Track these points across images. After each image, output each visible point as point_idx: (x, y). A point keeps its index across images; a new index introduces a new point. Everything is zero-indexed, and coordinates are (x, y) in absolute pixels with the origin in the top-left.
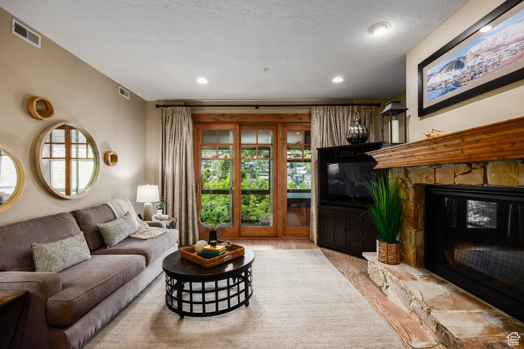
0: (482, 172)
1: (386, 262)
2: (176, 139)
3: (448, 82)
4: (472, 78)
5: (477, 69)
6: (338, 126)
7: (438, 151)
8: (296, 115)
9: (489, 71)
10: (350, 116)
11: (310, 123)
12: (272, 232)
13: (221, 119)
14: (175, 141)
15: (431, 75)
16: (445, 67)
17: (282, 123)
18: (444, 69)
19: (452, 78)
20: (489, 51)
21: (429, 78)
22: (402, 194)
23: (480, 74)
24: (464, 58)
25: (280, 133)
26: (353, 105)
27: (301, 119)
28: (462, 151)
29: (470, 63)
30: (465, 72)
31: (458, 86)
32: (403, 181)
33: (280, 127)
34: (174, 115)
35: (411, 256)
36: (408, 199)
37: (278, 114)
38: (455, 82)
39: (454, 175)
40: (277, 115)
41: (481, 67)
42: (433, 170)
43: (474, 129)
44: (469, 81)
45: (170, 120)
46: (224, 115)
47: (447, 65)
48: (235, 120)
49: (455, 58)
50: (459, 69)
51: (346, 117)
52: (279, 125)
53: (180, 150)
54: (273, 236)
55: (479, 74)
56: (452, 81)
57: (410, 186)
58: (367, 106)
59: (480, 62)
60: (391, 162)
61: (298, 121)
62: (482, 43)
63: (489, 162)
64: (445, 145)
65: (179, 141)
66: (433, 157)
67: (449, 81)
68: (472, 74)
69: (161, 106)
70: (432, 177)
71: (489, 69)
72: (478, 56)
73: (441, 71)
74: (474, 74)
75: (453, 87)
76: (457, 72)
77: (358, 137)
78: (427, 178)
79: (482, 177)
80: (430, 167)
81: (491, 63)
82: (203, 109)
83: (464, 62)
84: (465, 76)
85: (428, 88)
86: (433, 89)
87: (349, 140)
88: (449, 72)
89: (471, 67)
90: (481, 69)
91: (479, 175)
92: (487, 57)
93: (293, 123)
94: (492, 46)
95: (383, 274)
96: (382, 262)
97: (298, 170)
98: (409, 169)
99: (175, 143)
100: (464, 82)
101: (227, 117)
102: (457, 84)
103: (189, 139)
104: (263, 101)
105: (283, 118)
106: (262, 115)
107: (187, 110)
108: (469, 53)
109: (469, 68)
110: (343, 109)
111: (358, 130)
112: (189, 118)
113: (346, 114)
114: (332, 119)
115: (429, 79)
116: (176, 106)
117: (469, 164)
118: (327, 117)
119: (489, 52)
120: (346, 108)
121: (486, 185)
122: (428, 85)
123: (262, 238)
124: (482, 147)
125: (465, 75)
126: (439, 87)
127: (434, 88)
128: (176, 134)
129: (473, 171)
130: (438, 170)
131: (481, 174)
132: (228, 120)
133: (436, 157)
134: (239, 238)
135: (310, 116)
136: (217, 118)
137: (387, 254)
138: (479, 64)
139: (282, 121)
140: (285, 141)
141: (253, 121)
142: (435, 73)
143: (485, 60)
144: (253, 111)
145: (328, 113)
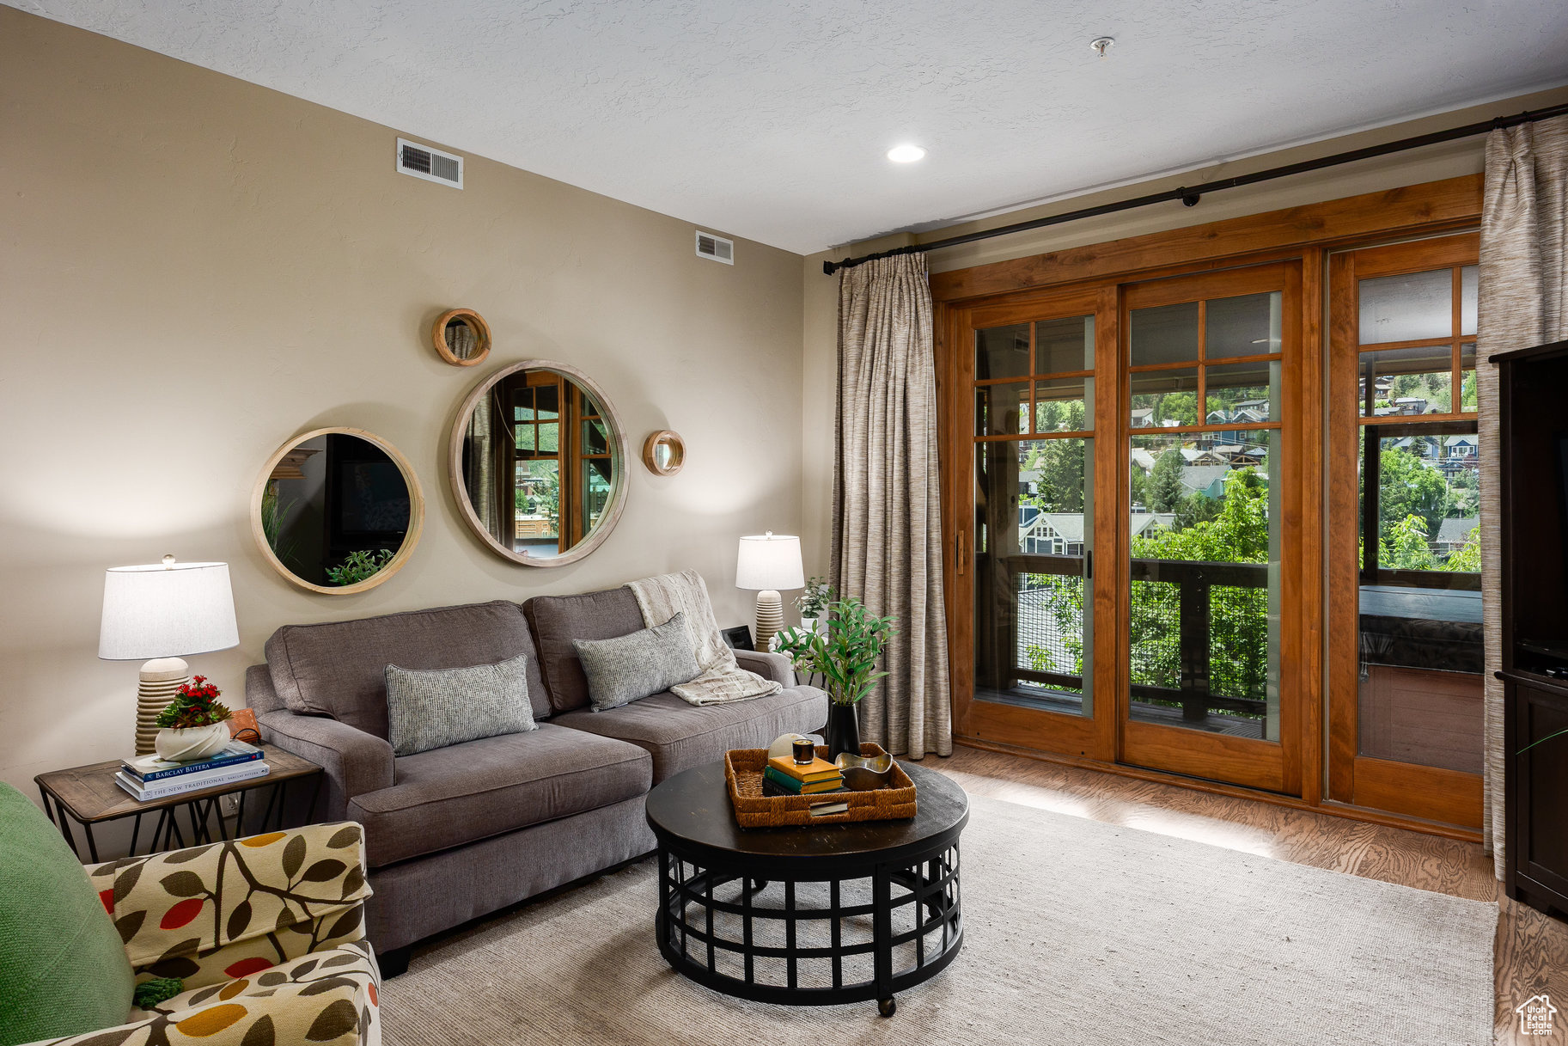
2: (875, 374)
8: (1397, 195)
12: (1271, 767)
13: (1039, 277)
14: (873, 383)
17: (1324, 248)
25: (1310, 297)
33: (1313, 267)
34: (874, 288)
37: (1298, 210)
40: (1293, 216)
45: (859, 311)
48: (1100, 269)
52: (1307, 259)
54: (1280, 788)
61: (1412, 221)
65: (884, 378)
69: (838, 265)
82: (974, 251)
93: (1383, 241)
99: (872, 387)
101: (1061, 264)
103: (918, 368)
104: (1216, 163)
105: (1319, 225)
106: (1212, 231)
107: (914, 263)
112: (919, 290)
134: (1115, 768)
136: (1025, 275)
139: (1316, 237)
140: (1345, 332)
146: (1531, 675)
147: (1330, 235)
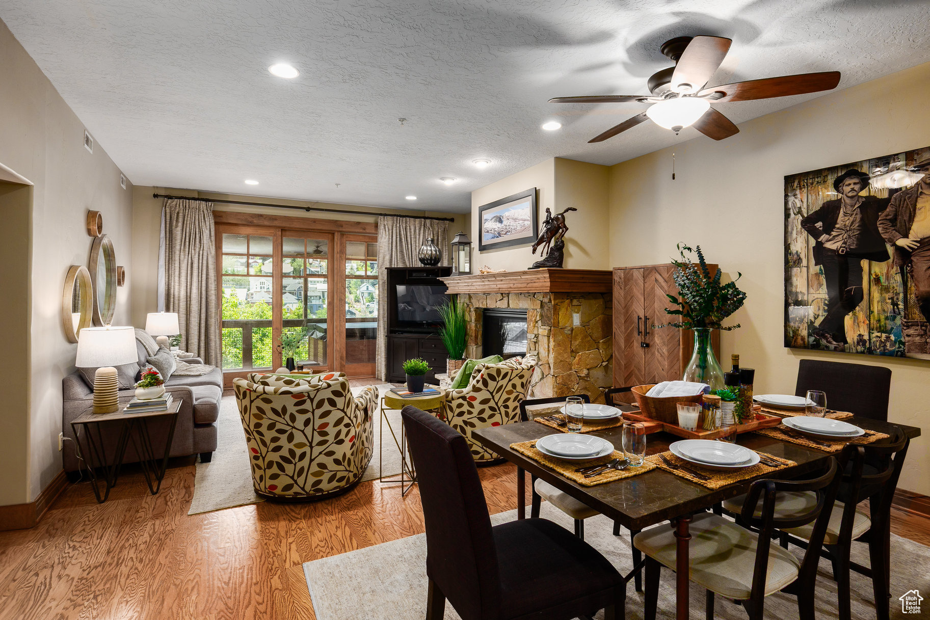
0: (507, 299)
2: (192, 247)
3: (495, 230)
4: (506, 233)
6: (409, 241)
7: (486, 284)
8: (359, 223)
9: (513, 233)
10: (422, 231)
11: (377, 234)
13: (255, 221)
14: (190, 250)
17: (340, 232)
18: (493, 219)
19: (497, 228)
21: (485, 221)
22: (467, 318)
24: (502, 217)
25: (337, 244)
26: (425, 218)
27: (364, 229)
28: (499, 286)
29: (505, 222)
30: (503, 227)
31: (499, 236)
32: (468, 305)
33: (337, 236)
34: (187, 211)
36: (471, 321)
37: (337, 221)
38: (498, 232)
39: (495, 301)
40: (335, 222)
41: (509, 228)
42: (485, 298)
44: (504, 234)
45: (181, 220)
46: (261, 216)
47: (494, 217)
48: (276, 223)
49: (498, 215)
51: (417, 231)
52: (336, 234)
53: (199, 263)
55: (509, 232)
56: (497, 230)
57: (472, 309)
58: (441, 221)
60: (458, 288)
61: (361, 231)
62: (510, 212)
63: (509, 295)
65: (197, 250)
68: (506, 230)
70: (485, 303)
71: (512, 231)
72: (508, 219)
73: (491, 219)
75: (497, 235)
76: (499, 225)
77: (431, 258)
78: (482, 303)
79: (507, 303)
80: (483, 295)
81: (514, 228)
83: (502, 219)
85: (485, 230)
86: (487, 232)
87: (422, 260)
88: (495, 223)
91: (506, 301)
92: (511, 223)
93: (354, 233)
94: (513, 217)
98: (472, 295)
99: (190, 252)
100: (502, 234)
101: (265, 219)
102: (499, 234)
104: (315, 202)
105: (341, 226)
106: (315, 221)
107: (207, 206)
108: (504, 214)
109: (505, 225)
110: (415, 221)
112: (210, 217)
113: (417, 228)
114: (402, 232)
116: (189, 199)
117: (501, 295)
118: (397, 230)
119: (513, 220)
120: (418, 220)
121: (508, 308)
122: (484, 227)
124: (505, 284)
125: (503, 229)
126: (490, 231)
128: (191, 240)
129: (504, 298)
130: (488, 297)
132: (266, 223)
135: (376, 226)
136: (250, 219)
138: (508, 225)
139: (341, 229)
141: (302, 226)
142: (489, 220)
143: (511, 225)
144: (301, 214)
145: (398, 225)
146: (394, 335)
147: (344, 230)
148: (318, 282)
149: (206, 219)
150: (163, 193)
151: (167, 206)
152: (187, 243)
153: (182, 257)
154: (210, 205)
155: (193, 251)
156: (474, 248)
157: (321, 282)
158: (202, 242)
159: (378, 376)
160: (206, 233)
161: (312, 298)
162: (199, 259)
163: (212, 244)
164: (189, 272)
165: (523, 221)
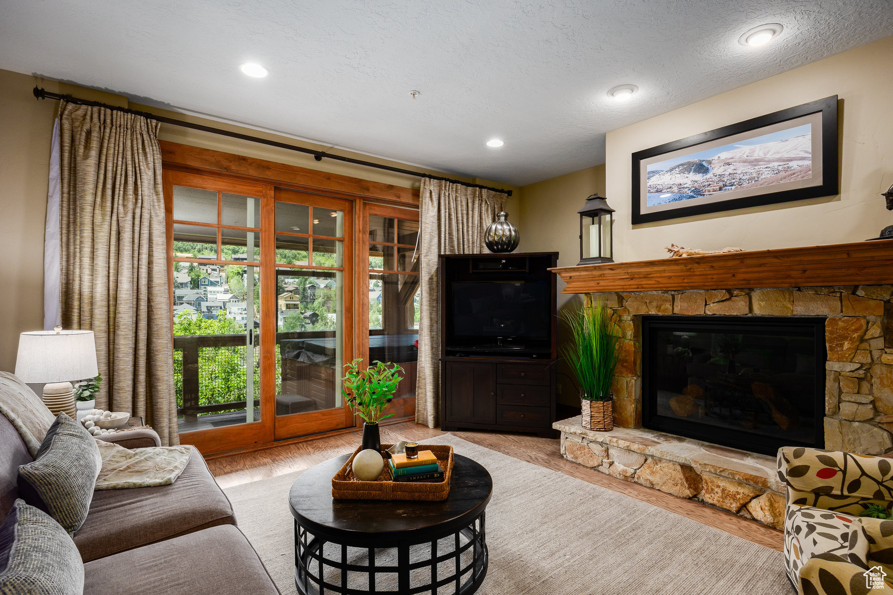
0: (747, 300)
1: (602, 429)
2: (119, 200)
3: (683, 186)
4: (720, 189)
5: (728, 179)
6: (460, 218)
7: (696, 273)
8: (391, 187)
9: (745, 185)
10: (476, 205)
11: (417, 207)
12: (341, 419)
13: (235, 167)
14: (116, 206)
15: (654, 173)
16: (678, 166)
17: (364, 198)
18: (677, 169)
19: (689, 182)
20: (744, 162)
21: (651, 175)
22: (615, 330)
23: (732, 185)
24: (710, 162)
26: (481, 187)
27: (399, 197)
28: (734, 275)
29: (717, 169)
30: (711, 180)
31: (699, 194)
32: (615, 311)
33: (358, 205)
34: (108, 130)
35: (629, 415)
36: (624, 336)
37: (361, 180)
38: (694, 188)
39: (704, 303)
40: (358, 182)
41: (734, 179)
42: (670, 297)
43: (769, 252)
44: (715, 191)
45: (95, 144)
46: (243, 159)
47: (682, 165)
48: (270, 175)
49: (696, 160)
50: (701, 175)
51: (470, 205)
52: (358, 201)
54: (344, 426)
55: (730, 186)
56: (690, 186)
57: (627, 318)
58: (498, 193)
59: (731, 172)
60: (599, 284)
61: (395, 199)
62: (735, 150)
63: (755, 289)
64: (712, 267)
65: (130, 206)
66: (685, 281)
67: (685, 186)
68: (721, 184)
70: (668, 306)
71: (744, 183)
72: (730, 164)
73: (671, 170)
74: (723, 184)
75: (692, 194)
76: (699, 177)
77: (510, 241)
78: (659, 307)
79: (747, 306)
80: (664, 293)
81: (747, 177)
82: (184, 134)
83: (709, 167)
84: (710, 185)
85: (649, 189)
86: (657, 191)
87: (490, 245)
88: (684, 175)
89: (719, 175)
90: (734, 181)
91: (743, 303)
92: (741, 168)
93: (384, 203)
94: (750, 158)
95: (602, 447)
96: (597, 431)
97: (211, 292)
98: (626, 295)
99: (115, 210)
100: (709, 191)
101: (250, 164)
102: (698, 192)
104: (330, 146)
105: (368, 190)
106: (329, 177)
108: (716, 158)
109: (716, 175)
110: (466, 190)
111: (510, 230)
112: (154, 148)
113: (470, 201)
114: (452, 204)
115: (652, 177)
116: (112, 108)
117: (729, 291)
118: (445, 200)
119: (745, 164)
120: (470, 189)
121: (750, 315)
122: (649, 184)
123: (325, 434)
124: (763, 272)
125: (711, 183)
126: (668, 190)
127: (659, 190)
128: (117, 186)
129: (733, 298)
130: (678, 297)
131: (745, 302)
132: (253, 172)
133: (690, 281)
134: (276, 444)
135: (416, 193)
136: (225, 163)
137: (604, 417)
138: (730, 174)
139: (364, 194)
140: (366, 235)
141: (309, 184)
142: (663, 171)
143: (739, 172)
144: (307, 162)
145: (447, 194)
146: (451, 358)
147: (370, 195)
148: (218, 292)
149: (147, 150)
150: (56, 90)
151: (64, 116)
152: (109, 192)
153: (98, 218)
154: (154, 124)
155: (121, 208)
156: (614, 220)
157: (221, 292)
158: (140, 192)
159: (418, 419)
160: (147, 176)
161: (213, 308)
162: (133, 224)
163: (159, 200)
164: (113, 248)
165: (784, 161)
